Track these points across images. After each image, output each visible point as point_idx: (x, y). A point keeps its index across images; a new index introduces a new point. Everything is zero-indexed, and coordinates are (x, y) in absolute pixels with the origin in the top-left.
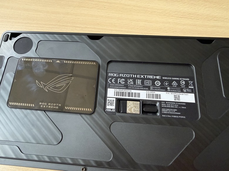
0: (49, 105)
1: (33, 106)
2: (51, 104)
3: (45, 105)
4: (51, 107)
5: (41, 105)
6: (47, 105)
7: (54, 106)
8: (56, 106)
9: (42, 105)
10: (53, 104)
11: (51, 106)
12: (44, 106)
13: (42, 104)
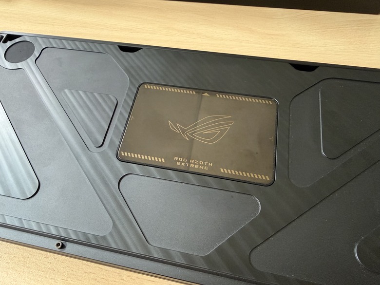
0: (192, 163)
1: (163, 161)
2: (195, 162)
3: (184, 162)
4: (194, 166)
5: (176, 161)
6: (188, 162)
7: (199, 165)
8: (204, 165)
9: (178, 161)
10: (198, 162)
11: (195, 164)
12: (183, 164)
13: (178, 159)
